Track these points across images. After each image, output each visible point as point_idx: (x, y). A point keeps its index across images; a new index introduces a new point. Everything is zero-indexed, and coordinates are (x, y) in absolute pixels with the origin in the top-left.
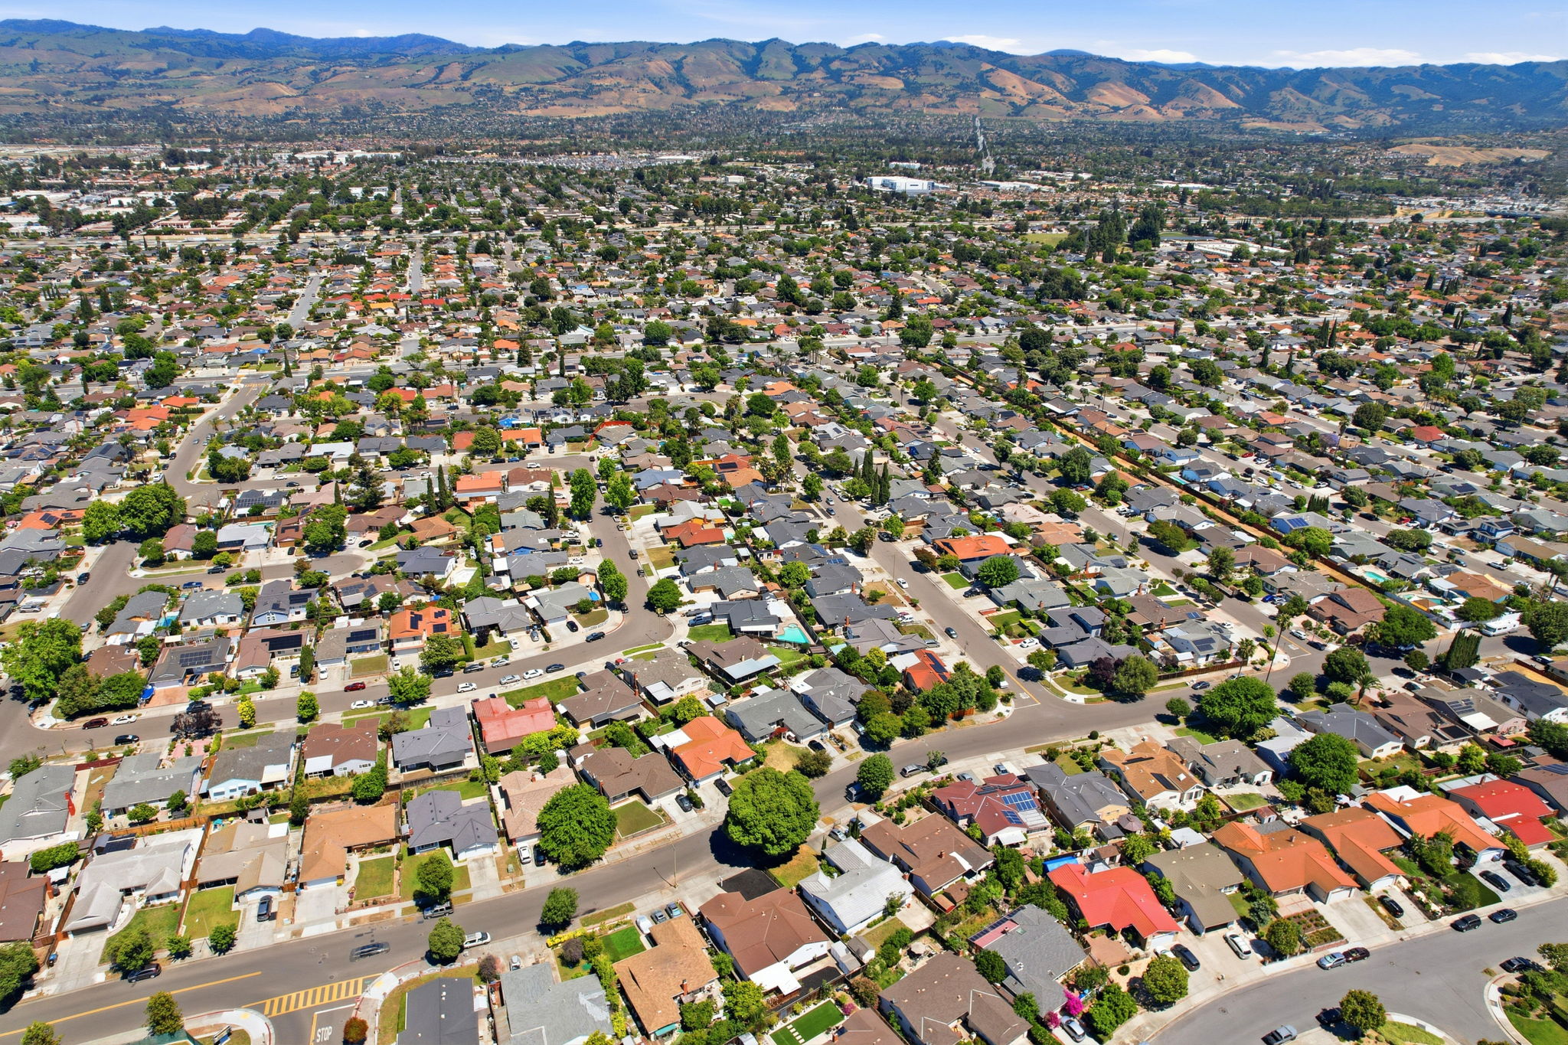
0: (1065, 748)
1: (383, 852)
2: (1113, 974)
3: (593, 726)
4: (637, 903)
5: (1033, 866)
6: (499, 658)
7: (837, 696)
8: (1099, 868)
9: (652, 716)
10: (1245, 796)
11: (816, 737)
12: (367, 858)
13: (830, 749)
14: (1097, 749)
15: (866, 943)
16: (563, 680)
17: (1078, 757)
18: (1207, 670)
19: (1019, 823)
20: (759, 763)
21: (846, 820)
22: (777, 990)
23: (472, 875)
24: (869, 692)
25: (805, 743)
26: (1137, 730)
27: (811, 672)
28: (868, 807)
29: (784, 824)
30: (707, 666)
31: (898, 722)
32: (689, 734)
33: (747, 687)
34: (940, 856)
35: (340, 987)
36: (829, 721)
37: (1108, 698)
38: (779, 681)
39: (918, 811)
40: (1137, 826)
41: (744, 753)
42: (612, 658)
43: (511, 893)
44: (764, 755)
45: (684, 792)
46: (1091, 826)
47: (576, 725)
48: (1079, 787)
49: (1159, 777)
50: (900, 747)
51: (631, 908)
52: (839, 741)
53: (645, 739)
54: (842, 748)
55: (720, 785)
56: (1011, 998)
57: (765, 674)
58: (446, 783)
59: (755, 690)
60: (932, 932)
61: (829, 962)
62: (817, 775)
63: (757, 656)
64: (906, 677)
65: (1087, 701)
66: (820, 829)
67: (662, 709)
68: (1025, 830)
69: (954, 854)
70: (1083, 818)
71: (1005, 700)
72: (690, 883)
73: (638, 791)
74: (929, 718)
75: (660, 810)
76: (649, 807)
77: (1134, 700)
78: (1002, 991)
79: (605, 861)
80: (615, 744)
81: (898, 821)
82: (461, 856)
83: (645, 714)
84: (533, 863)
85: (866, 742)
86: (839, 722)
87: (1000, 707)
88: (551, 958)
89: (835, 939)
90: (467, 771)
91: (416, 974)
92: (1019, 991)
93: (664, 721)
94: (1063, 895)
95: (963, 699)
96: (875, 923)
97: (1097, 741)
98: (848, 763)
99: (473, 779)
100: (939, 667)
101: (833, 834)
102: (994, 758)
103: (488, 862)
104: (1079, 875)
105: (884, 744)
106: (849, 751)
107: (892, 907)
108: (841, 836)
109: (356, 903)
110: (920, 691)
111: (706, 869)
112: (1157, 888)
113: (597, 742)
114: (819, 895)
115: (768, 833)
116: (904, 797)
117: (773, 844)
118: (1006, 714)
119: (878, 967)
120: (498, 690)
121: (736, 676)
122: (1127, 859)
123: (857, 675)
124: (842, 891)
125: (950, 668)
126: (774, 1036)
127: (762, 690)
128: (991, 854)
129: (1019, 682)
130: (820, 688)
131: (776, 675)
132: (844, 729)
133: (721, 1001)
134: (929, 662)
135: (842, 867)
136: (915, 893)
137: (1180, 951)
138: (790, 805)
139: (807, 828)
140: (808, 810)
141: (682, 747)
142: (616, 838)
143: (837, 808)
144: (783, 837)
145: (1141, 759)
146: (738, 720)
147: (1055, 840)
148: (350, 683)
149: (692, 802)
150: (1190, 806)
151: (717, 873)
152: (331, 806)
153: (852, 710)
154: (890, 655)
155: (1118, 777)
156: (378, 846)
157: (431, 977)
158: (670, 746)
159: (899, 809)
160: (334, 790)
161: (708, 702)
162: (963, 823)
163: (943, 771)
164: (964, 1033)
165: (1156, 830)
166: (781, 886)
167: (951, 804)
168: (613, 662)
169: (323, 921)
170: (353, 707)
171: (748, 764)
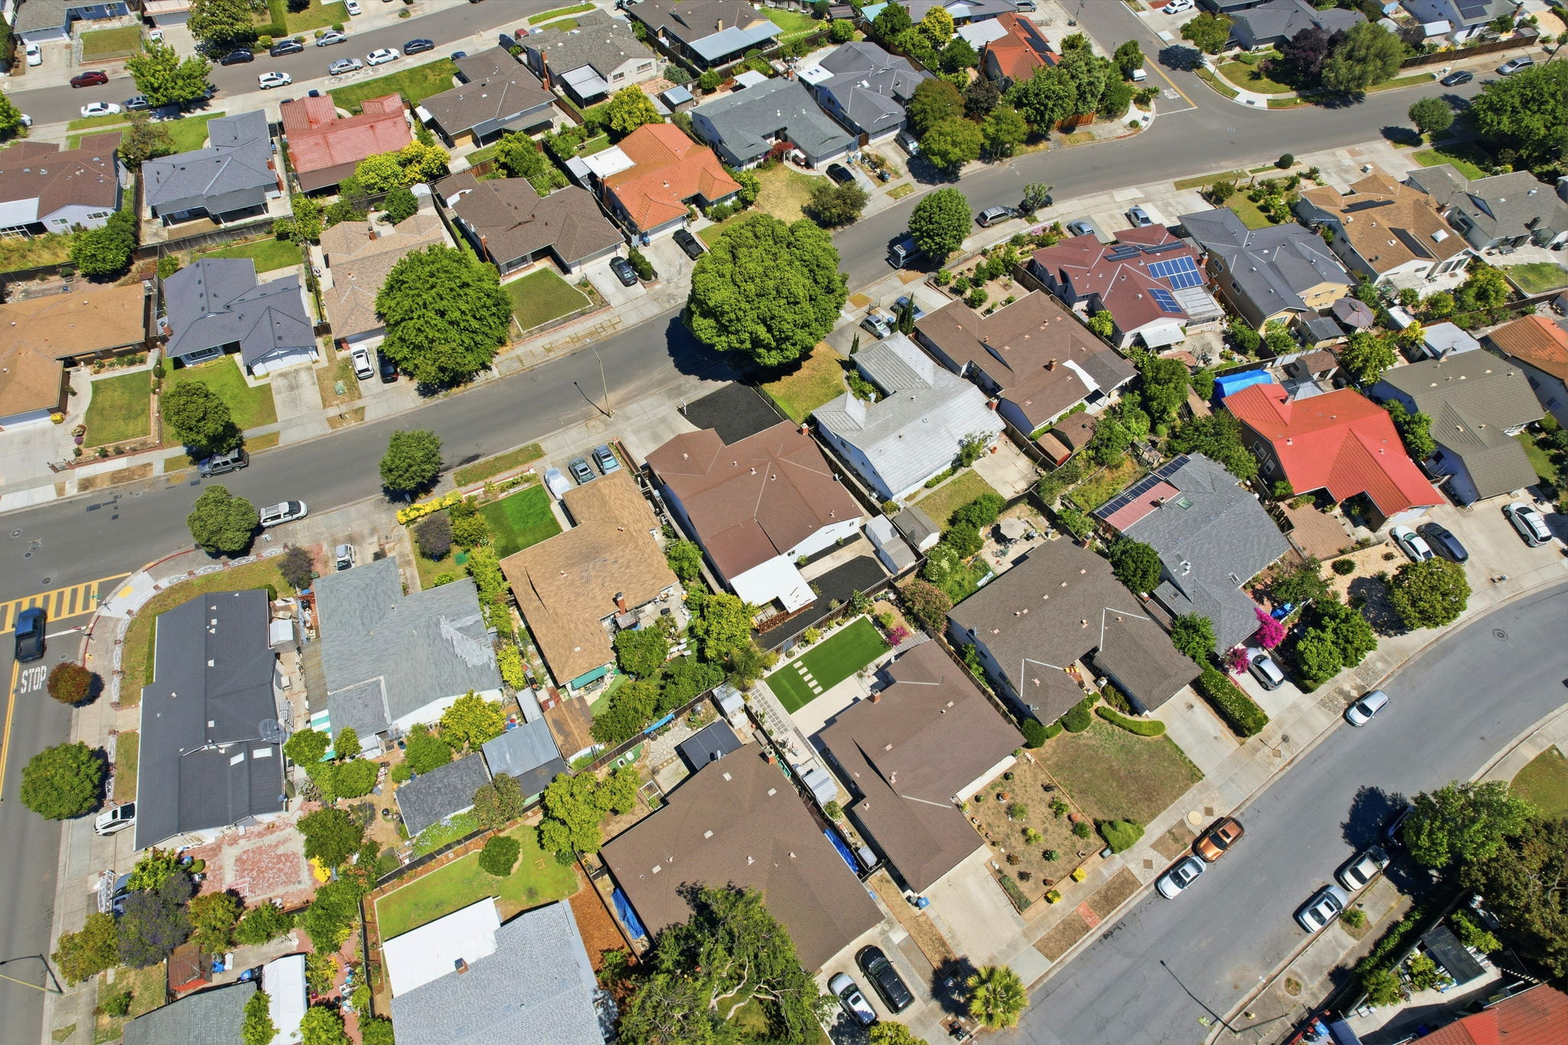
0: (1239, 184)
1: (132, 363)
2: (1326, 571)
3: (476, 142)
4: (547, 444)
5: (1198, 386)
6: (328, 29)
7: (874, 88)
8: (1306, 391)
9: (571, 123)
10: (1533, 268)
11: (840, 159)
12: (106, 375)
13: (863, 179)
14: (1293, 183)
15: (925, 519)
16: (433, 66)
17: (1262, 196)
18: (1469, 51)
19: (1177, 312)
20: (746, 203)
21: (890, 299)
22: (777, 603)
23: (278, 400)
24: (928, 82)
25: (821, 168)
26: (1353, 153)
27: (831, 48)
28: (925, 277)
29: (789, 317)
30: (663, 40)
31: (973, 133)
32: (630, 155)
33: (728, 74)
34: (1048, 367)
35: (61, 596)
36: (860, 131)
37: (1306, 99)
38: (779, 65)
39: (1006, 286)
40: (1362, 319)
41: (721, 185)
42: (509, 30)
43: (341, 429)
44: (755, 189)
45: (623, 252)
46: (1289, 316)
47: (449, 142)
48: (1272, 249)
49: (1401, 234)
50: (974, 176)
51: (537, 453)
52: (878, 168)
53: (559, 163)
54: (882, 178)
55: (684, 240)
56: (1166, 619)
57: (759, 52)
58: (237, 244)
59: (740, 79)
60: (1034, 498)
61: (861, 549)
62: (841, 223)
63: (743, 23)
64: (985, 59)
65: (1272, 104)
66: (849, 315)
67: (591, 112)
68: (1184, 322)
69: (1070, 364)
70: (1279, 304)
71: (1142, 101)
72: (634, 408)
73: (547, 252)
74: (1025, 127)
75: (585, 283)
76: (567, 278)
77: (1346, 103)
78: (1151, 605)
79: (495, 373)
80: (512, 173)
81: (972, 303)
82: (259, 369)
83: (561, 120)
84: (378, 376)
85: (921, 167)
86: (877, 134)
87: (1134, 113)
88: (404, 545)
89: (874, 512)
90: (269, 223)
91: (184, 577)
92: (1183, 609)
93: (592, 133)
94: (1251, 438)
95: (1082, 96)
96: (938, 480)
97: (1292, 171)
98: (888, 203)
99: (282, 236)
100: (1039, 44)
101: (868, 325)
102: (1126, 196)
103: (304, 377)
104: (1277, 403)
105: (949, 172)
106: (892, 183)
107: (967, 454)
108: (881, 328)
109: (89, 452)
110: (1008, 82)
111: (661, 383)
112: (1402, 430)
113: (481, 168)
114: (847, 437)
115: (762, 331)
116: (984, 262)
117: (768, 348)
118: (1143, 124)
119: (945, 564)
120: (325, 85)
121: (709, 55)
122: (1348, 374)
123: (906, 54)
124: (884, 431)
125: (1056, 46)
126: (773, 682)
127: (751, 78)
128: (1129, 363)
129: (1162, 71)
130: (847, 75)
131: (775, 55)
132: (884, 145)
133: (683, 619)
134: (1024, 35)
135: (884, 384)
136: (1005, 431)
137: (1433, 534)
138: (799, 283)
139: (825, 320)
140: (829, 291)
141: (619, 176)
142: (513, 331)
143: (873, 279)
144: (787, 338)
145: (1370, 204)
146: (712, 129)
147: (1228, 338)
148: (79, 72)
149: (636, 270)
150: (1447, 282)
151: (679, 392)
152: (45, 286)
153: (899, 112)
154: (959, 22)
155: (1332, 234)
156: (121, 355)
157: (209, 580)
158: (600, 175)
159: (976, 282)
160: (46, 259)
161: (664, 99)
162: (1080, 307)
163: (1045, 217)
164: (1087, 676)
165: (1392, 325)
166: (785, 417)
167: (1064, 277)
168: (511, 35)
169: (33, 483)
170: (85, 113)
171: (727, 204)
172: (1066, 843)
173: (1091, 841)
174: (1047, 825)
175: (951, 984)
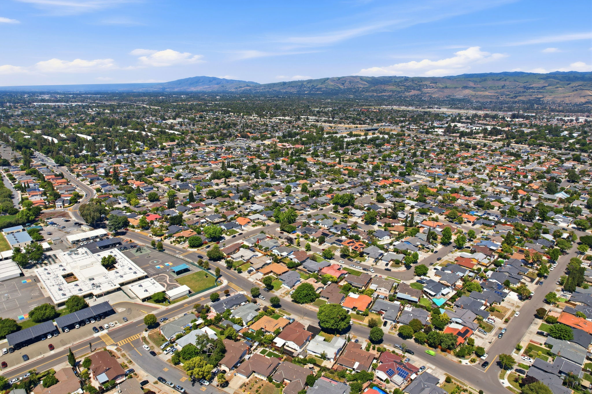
6: (359, 261)
13: (388, 327)
20: (364, 315)
23: (280, 289)
25: (384, 320)
32: (358, 297)
34: (354, 360)
52: (395, 327)
63: (412, 296)
73: (328, 299)
87: (465, 361)
106: (393, 331)
118: (463, 363)
119: (297, 359)
135: (331, 341)
162: (375, 361)
163: (407, 355)
171: (360, 313)
172: (254, 390)
174: (256, 387)
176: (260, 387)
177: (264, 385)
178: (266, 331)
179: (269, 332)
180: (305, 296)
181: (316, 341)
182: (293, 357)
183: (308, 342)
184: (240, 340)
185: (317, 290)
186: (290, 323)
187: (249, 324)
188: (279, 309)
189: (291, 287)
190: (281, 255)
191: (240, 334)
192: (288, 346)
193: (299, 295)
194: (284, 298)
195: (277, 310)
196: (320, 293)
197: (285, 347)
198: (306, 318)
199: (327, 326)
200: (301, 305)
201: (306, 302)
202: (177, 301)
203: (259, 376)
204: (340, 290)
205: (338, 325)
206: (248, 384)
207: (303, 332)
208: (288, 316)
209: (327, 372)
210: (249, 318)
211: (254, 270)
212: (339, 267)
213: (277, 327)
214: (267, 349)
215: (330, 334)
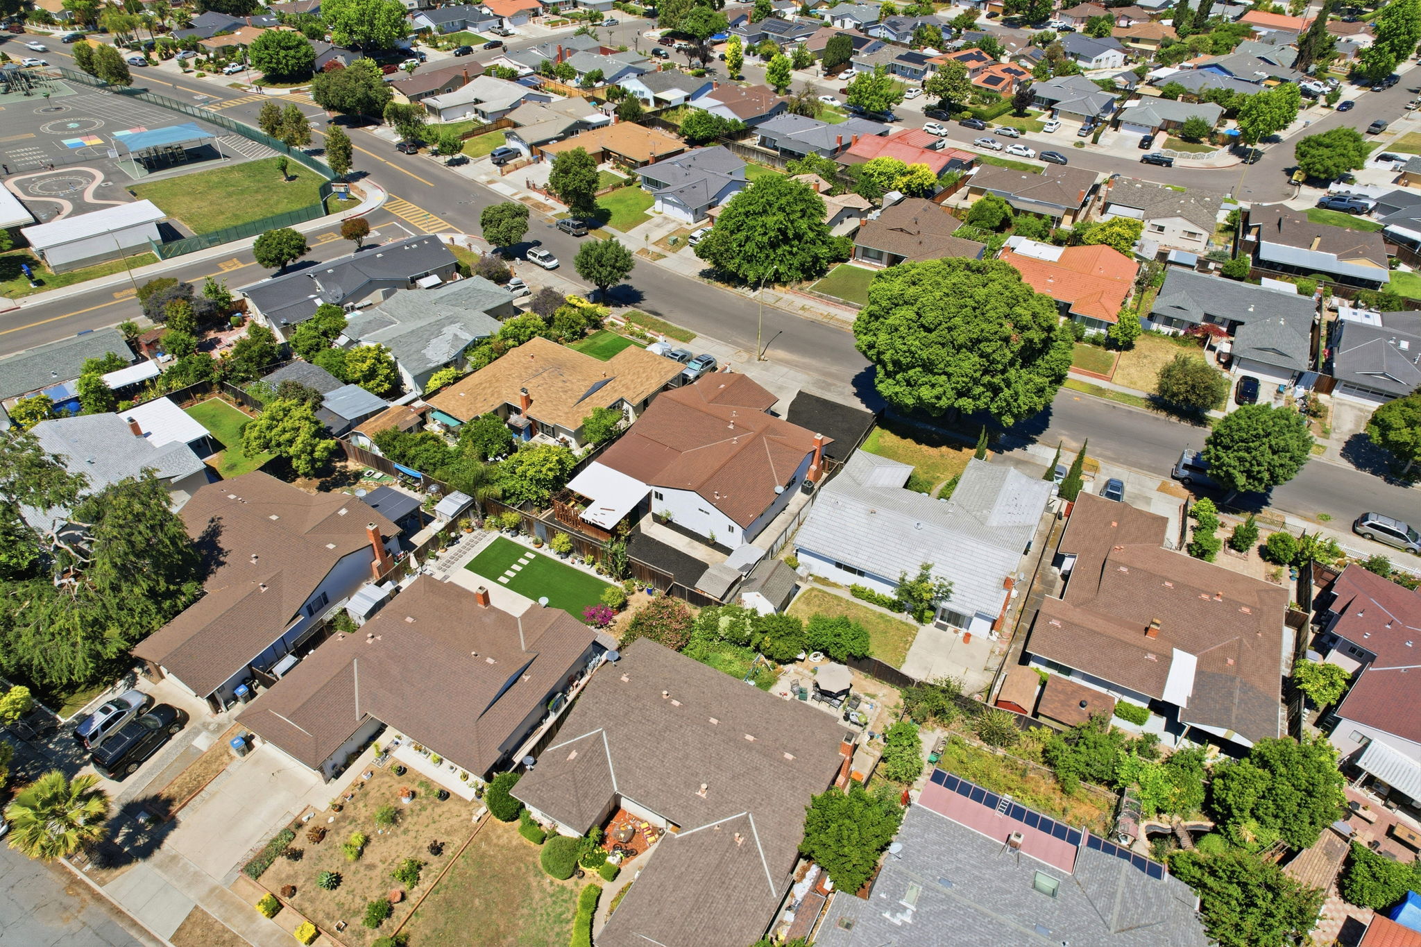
4: (700, 340)
23: (643, 225)
32: (1064, 256)
36: (1333, 378)
41: (1097, 309)
51: (686, 339)
72: (782, 369)
79: (753, 294)
103: (672, 225)
111: (829, 375)
169: (514, 186)
171: (1090, 332)
172: (358, 900)
173: (368, 938)
174: (381, 866)
175: (142, 820)
176: (413, 872)
177: (455, 843)
178: (533, 428)
179: (553, 431)
180: (774, 245)
181: (857, 491)
182: (700, 600)
183: (799, 497)
184: (358, 475)
185: (833, 223)
186: (684, 380)
187: (433, 384)
188: (628, 310)
189: (699, 214)
190: (658, 101)
191: (364, 442)
192: (668, 523)
193: (741, 236)
194: (661, 263)
195: (614, 316)
196: (853, 234)
197: (647, 526)
198: (781, 354)
199: (926, 393)
200: (751, 294)
201: (777, 279)
202: (87, 277)
203: (421, 763)
204: (960, 228)
205: (996, 390)
206: (320, 835)
207: (767, 429)
208: (677, 346)
209: (959, 722)
210: (439, 351)
211: (526, 153)
212: (931, 140)
213: (604, 400)
214: (521, 540)
215: (934, 444)
